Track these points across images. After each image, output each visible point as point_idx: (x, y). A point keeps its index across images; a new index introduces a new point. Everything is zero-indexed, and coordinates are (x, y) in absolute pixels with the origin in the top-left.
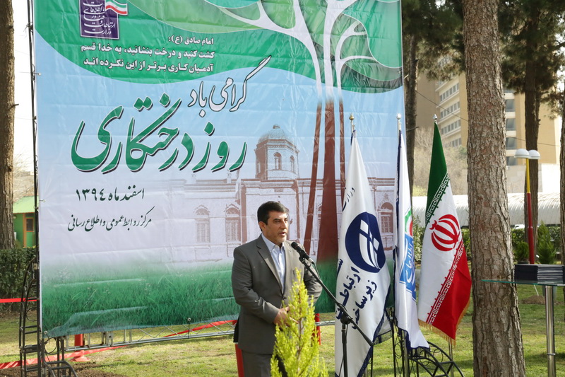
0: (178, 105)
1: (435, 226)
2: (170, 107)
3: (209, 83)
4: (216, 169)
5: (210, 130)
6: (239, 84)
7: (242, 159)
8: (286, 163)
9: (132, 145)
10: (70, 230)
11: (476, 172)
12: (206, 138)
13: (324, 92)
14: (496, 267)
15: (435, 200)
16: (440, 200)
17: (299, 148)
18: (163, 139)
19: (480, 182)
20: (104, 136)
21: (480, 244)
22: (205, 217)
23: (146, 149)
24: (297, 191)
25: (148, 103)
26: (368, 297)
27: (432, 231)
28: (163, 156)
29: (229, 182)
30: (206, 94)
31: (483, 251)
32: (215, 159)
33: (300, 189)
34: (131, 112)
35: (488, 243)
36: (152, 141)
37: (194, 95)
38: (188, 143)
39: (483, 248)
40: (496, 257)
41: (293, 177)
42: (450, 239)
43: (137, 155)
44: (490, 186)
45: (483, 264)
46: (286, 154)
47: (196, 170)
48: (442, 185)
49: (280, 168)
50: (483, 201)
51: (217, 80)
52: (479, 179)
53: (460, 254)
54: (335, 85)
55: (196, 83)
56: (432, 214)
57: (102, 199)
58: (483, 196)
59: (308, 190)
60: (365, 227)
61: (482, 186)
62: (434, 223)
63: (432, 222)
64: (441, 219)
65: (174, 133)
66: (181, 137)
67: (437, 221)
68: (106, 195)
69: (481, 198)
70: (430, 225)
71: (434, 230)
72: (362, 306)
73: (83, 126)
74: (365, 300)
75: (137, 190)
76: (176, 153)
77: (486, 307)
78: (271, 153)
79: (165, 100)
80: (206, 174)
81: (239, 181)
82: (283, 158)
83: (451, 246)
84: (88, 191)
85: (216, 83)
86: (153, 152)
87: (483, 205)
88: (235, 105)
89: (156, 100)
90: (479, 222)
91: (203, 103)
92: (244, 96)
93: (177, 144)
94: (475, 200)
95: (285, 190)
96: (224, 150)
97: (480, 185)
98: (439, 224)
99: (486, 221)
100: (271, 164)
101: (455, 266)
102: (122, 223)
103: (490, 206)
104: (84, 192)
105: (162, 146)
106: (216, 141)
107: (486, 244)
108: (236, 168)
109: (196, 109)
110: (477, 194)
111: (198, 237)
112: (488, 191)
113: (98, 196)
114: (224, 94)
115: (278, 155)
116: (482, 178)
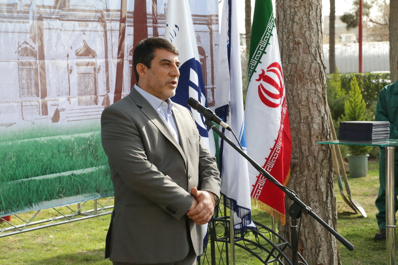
11: (293, 10)
14: (315, 126)
15: (262, 43)
16: (268, 43)
19: (297, 23)
21: (296, 98)
24: (105, 27)
27: (258, 83)
29: (20, 8)
31: (299, 106)
33: (108, 24)
35: (307, 98)
39: (300, 102)
40: (315, 113)
41: (100, 6)
44: (310, 28)
45: (300, 122)
48: (270, 25)
50: (301, 46)
53: (285, 111)
56: (259, 62)
58: (301, 40)
59: (117, 25)
61: (301, 28)
62: (261, 72)
64: (269, 68)
67: (265, 70)
69: (299, 43)
70: (256, 76)
71: (262, 82)
77: (301, 173)
87: (301, 51)
90: (295, 72)
94: (291, 45)
95: (91, 25)
97: (298, 27)
98: (267, 74)
99: (304, 71)
103: (310, 52)
107: (304, 99)
110: (294, 37)
112: (307, 34)
116: (301, 19)
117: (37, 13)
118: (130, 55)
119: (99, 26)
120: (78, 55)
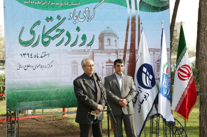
0: (64, 19)
1: (180, 70)
2: (61, 20)
3: (78, 9)
4: (81, 45)
5: (78, 29)
6: (92, 10)
7: (92, 41)
8: (113, 43)
9: (44, 36)
10: (18, 69)
11: (202, 46)
12: (77, 32)
13: (131, 12)
15: (180, 58)
16: (182, 58)
17: (118, 36)
18: (58, 33)
19: (203, 50)
20: (32, 32)
21: (203, 77)
22: (76, 65)
23: (50, 37)
24: (117, 54)
25: (51, 19)
26: (145, 99)
27: (178, 72)
28: (58, 40)
29: (86, 50)
30: (77, 14)
31: (204, 81)
32: (80, 41)
33: (119, 53)
34: (44, 22)
35: (206, 77)
36: (53, 34)
37: (71, 15)
38: (68, 35)
39: (204, 79)
41: (116, 48)
42: (186, 75)
43: (46, 40)
45: (204, 86)
46: (113, 39)
47: (72, 45)
48: (183, 52)
49: (110, 45)
50: (204, 59)
51: (81, 8)
52: (203, 49)
53: (191, 82)
54: (136, 9)
55: (72, 10)
56: (178, 64)
57: (31, 57)
58: (204, 57)
59: (123, 54)
60: (145, 70)
61: (205, 52)
62: (179, 68)
63: (178, 68)
64: (182, 67)
65: (63, 31)
66: (65, 32)
67: (181, 67)
68: (33, 56)
69: (203, 58)
70: (177, 69)
71: (179, 71)
72: (142, 103)
73: (23, 28)
74: (143, 100)
75: (46, 54)
76: (63, 39)
77: (204, 105)
78: (106, 39)
79: (59, 17)
80: (76, 47)
81: (91, 50)
82: (111, 41)
83: (187, 78)
84: (25, 54)
85: (81, 10)
86: (53, 38)
87: (204, 60)
88: (89, 19)
89: (55, 17)
90: (202, 68)
91: (75, 18)
92: (94, 15)
93: (64, 35)
94: (201, 58)
95: (112, 54)
96: (84, 37)
97: (203, 52)
98: (181, 69)
99: (205, 68)
100: (106, 43)
101: (189, 87)
102: (40, 67)
104: (24, 54)
105: (57, 36)
106: (81, 34)
107: (205, 78)
108: (90, 45)
109: (72, 21)
110: (202, 55)
111: (73, 73)
113: (30, 56)
114: (85, 14)
115: (109, 39)
116: (204, 49)
117: (92, 52)
118: (128, 62)
119: (115, 54)
120: (106, 63)
